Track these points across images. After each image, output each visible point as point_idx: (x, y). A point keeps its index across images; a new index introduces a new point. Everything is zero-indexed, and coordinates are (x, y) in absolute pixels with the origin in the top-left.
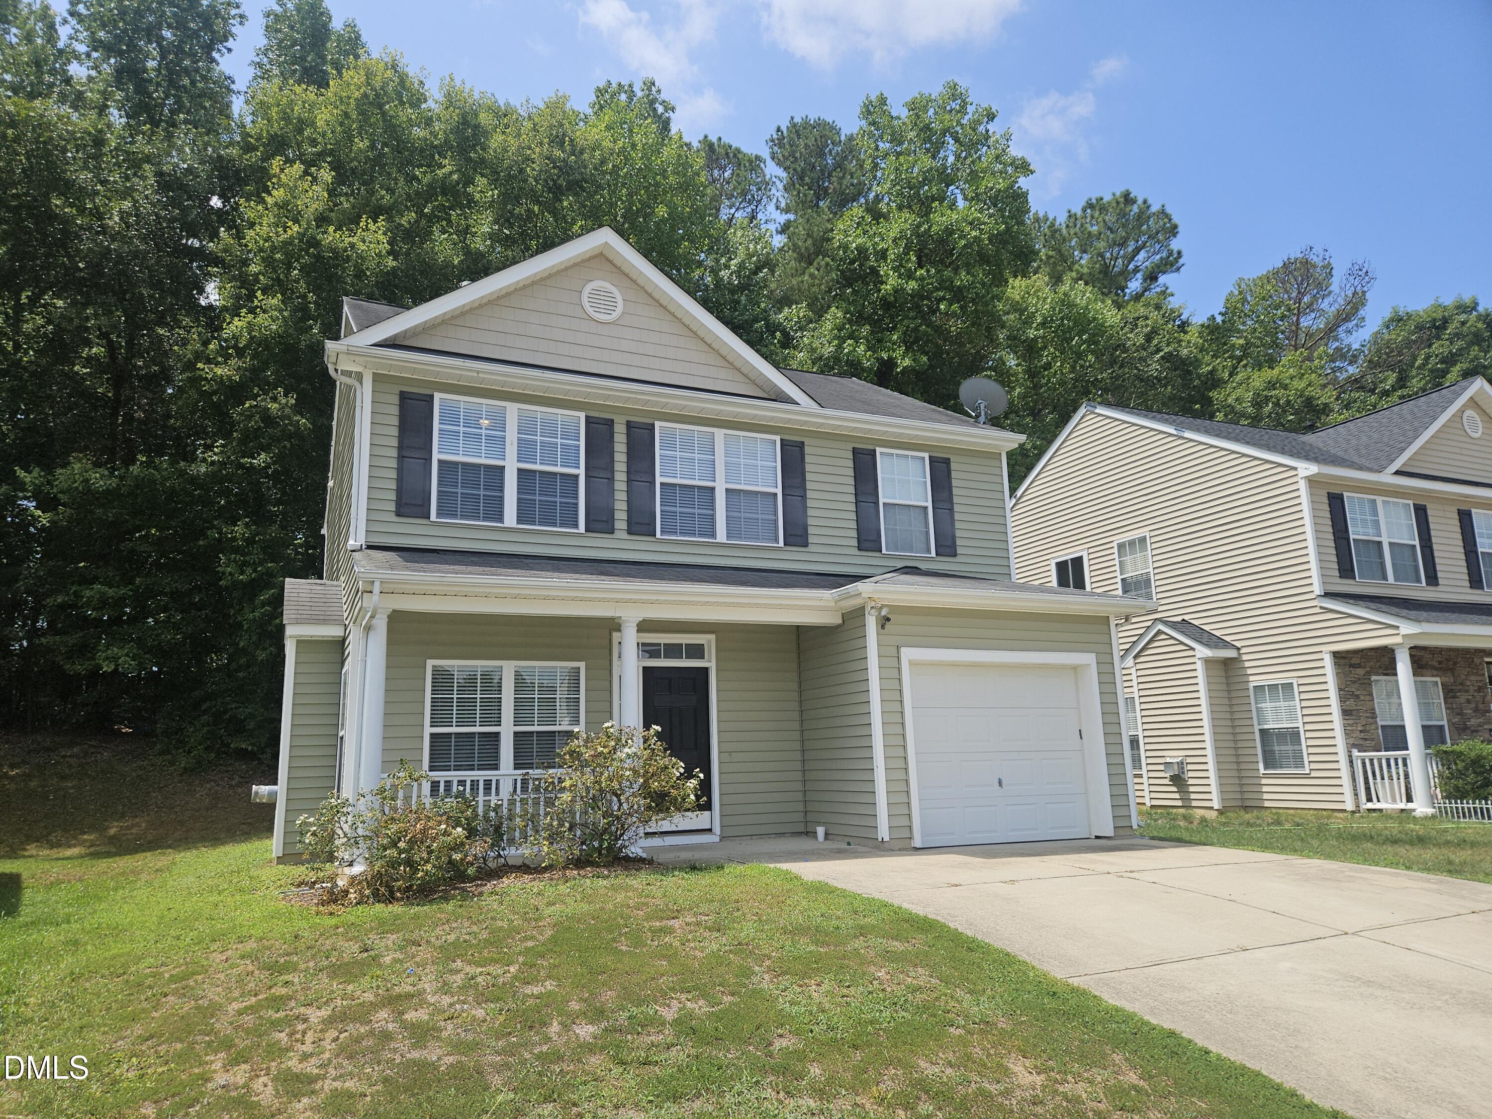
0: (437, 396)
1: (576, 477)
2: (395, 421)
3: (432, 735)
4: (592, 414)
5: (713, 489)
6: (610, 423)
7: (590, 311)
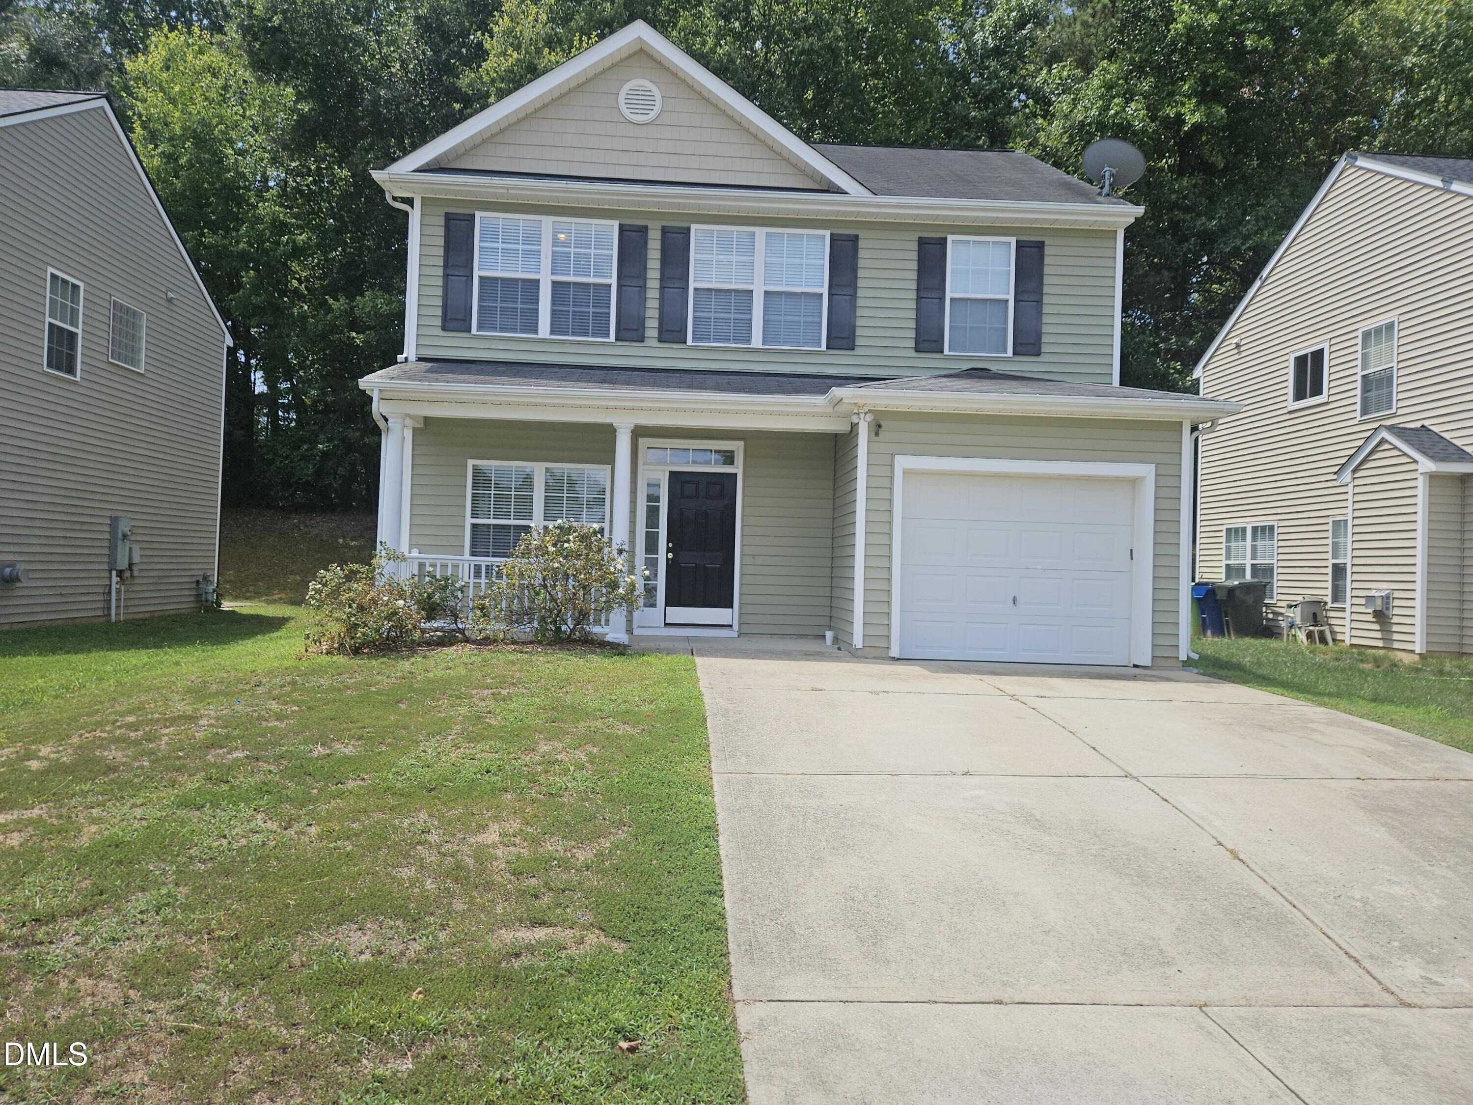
0: (478, 215)
1: (609, 286)
2: (441, 242)
3: (474, 526)
4: (627, 221)
5: (751, 292)
6: (644, 230)
7: (627, 113)
